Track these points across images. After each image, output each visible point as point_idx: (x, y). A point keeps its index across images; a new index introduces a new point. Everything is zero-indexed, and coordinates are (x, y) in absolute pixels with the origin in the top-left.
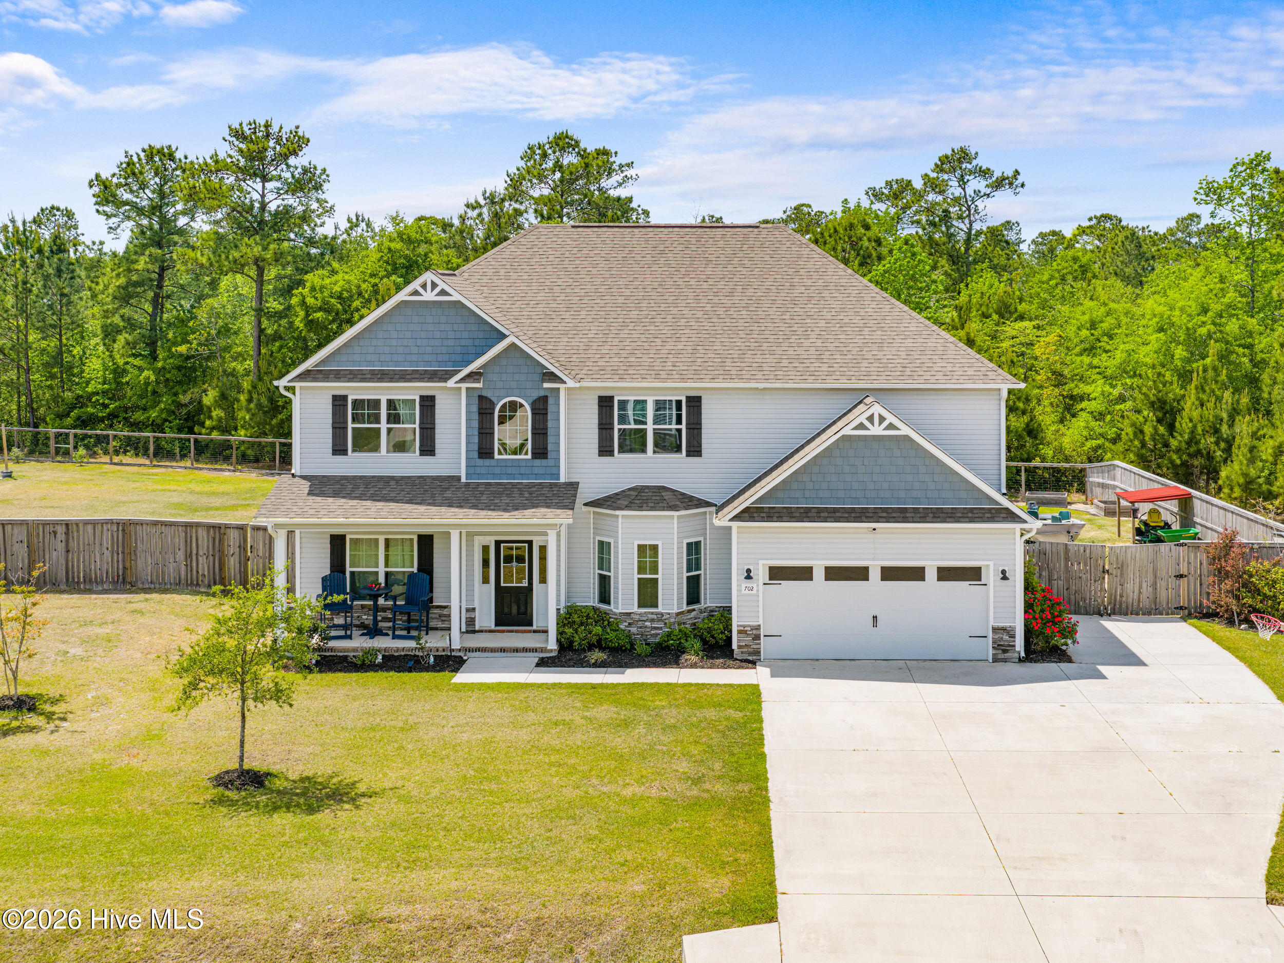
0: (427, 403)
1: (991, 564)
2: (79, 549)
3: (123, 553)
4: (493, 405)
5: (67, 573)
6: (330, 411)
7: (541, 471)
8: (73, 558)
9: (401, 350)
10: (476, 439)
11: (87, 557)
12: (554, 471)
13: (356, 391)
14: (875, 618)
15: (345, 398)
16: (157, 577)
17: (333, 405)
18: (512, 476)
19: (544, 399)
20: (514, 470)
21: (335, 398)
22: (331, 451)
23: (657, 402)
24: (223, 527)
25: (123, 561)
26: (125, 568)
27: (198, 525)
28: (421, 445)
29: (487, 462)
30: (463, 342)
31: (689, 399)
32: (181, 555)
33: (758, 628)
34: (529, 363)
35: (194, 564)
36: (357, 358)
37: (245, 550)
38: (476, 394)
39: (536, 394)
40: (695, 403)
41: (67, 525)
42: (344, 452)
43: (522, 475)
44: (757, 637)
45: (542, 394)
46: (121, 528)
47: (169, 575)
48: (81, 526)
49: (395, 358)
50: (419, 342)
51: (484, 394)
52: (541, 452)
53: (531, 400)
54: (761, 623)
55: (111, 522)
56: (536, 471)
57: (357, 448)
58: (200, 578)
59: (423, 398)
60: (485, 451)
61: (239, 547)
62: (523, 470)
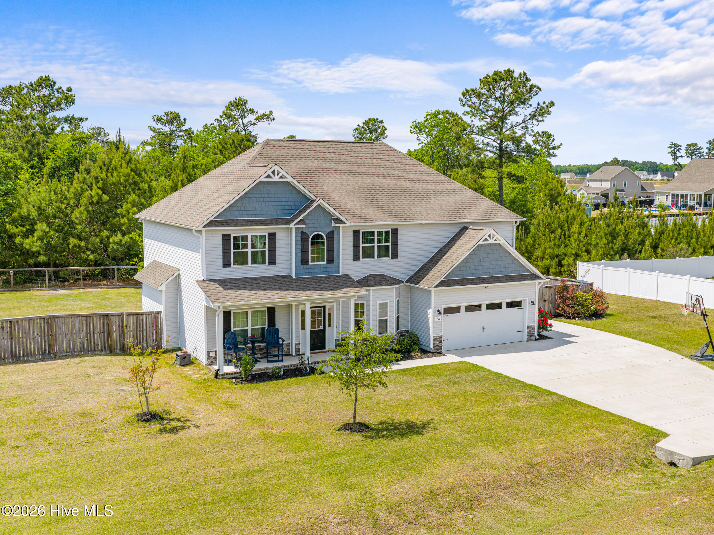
0: (272, 237)
1: (527, 298)
2: (19, 336)
3: (48, 336)
4: (308, 236)
5: (12, 352)
6: (221, 243)
7: (331, 270)
8: (15, 342)
9: (258, 208)
10: (300, 255)
11: (25, 341)
12: (337, 269)
13: (235, 231)
14: (483, 327)
15: (229, 235)
16: (70, 348)
17: (223, 240)
18: (317, 273)
19: (332, 232)
20: (319, 270)
21: (224, 236)
22: (222, 265)
23: (378, 232)
24: (110, 315)
25: (48, 341)
26: (49, 345)
27: (94, 315)
28: (269, 260)
29: (305, 266)
30: (289, 203)
31: (393, 230)
32: (84, 334)
33: (441, 337)
34: (325, 214)
35: (92, 339)
36: (235, 213)
37: (123, 327)
38: (300, 231)
39: (328, 230)
40: (395, 231)
41: (11, 322)
42: (229, 266)
43: (322, 272)
44: (441, 342)
45: (331, 230)
46: (46, 321)
47: (77, 347)
48: (20, 322)
49: (255, 213)
50: (267, 204)
51: (304, 231)
52: (331, 260)
53: (326, 233)
54: (443, 335)
55: (40, 318)
56: (328, 270)
57: (236, 263)
58: (96, 346)
59: (269, 234)
60: (304, 261)
61: (119, 326)
62: (322, 270)
